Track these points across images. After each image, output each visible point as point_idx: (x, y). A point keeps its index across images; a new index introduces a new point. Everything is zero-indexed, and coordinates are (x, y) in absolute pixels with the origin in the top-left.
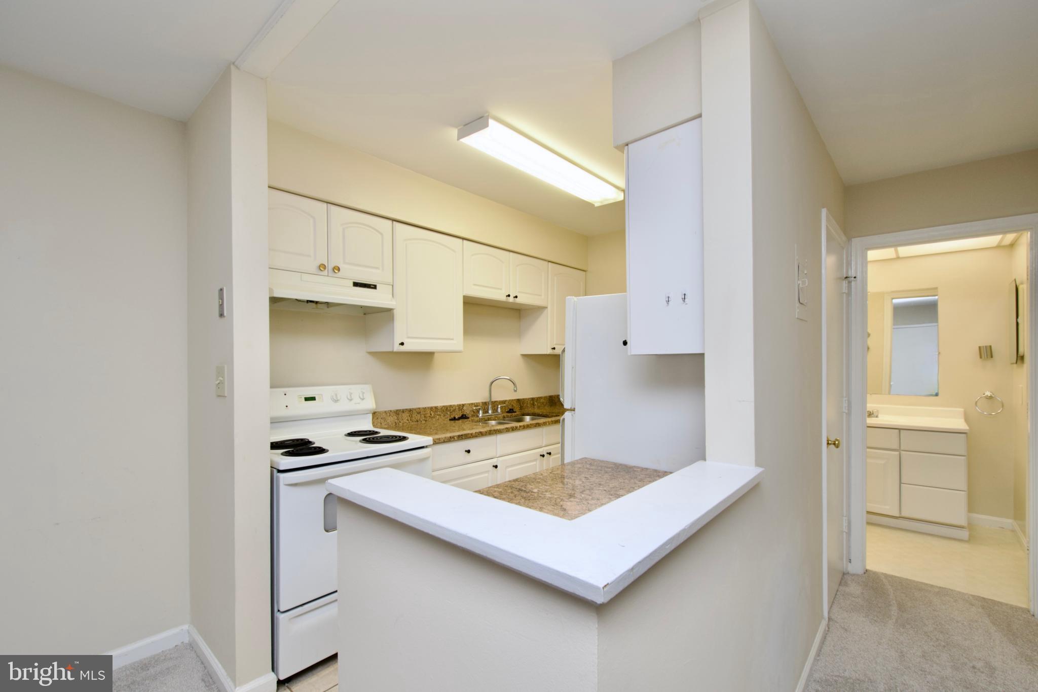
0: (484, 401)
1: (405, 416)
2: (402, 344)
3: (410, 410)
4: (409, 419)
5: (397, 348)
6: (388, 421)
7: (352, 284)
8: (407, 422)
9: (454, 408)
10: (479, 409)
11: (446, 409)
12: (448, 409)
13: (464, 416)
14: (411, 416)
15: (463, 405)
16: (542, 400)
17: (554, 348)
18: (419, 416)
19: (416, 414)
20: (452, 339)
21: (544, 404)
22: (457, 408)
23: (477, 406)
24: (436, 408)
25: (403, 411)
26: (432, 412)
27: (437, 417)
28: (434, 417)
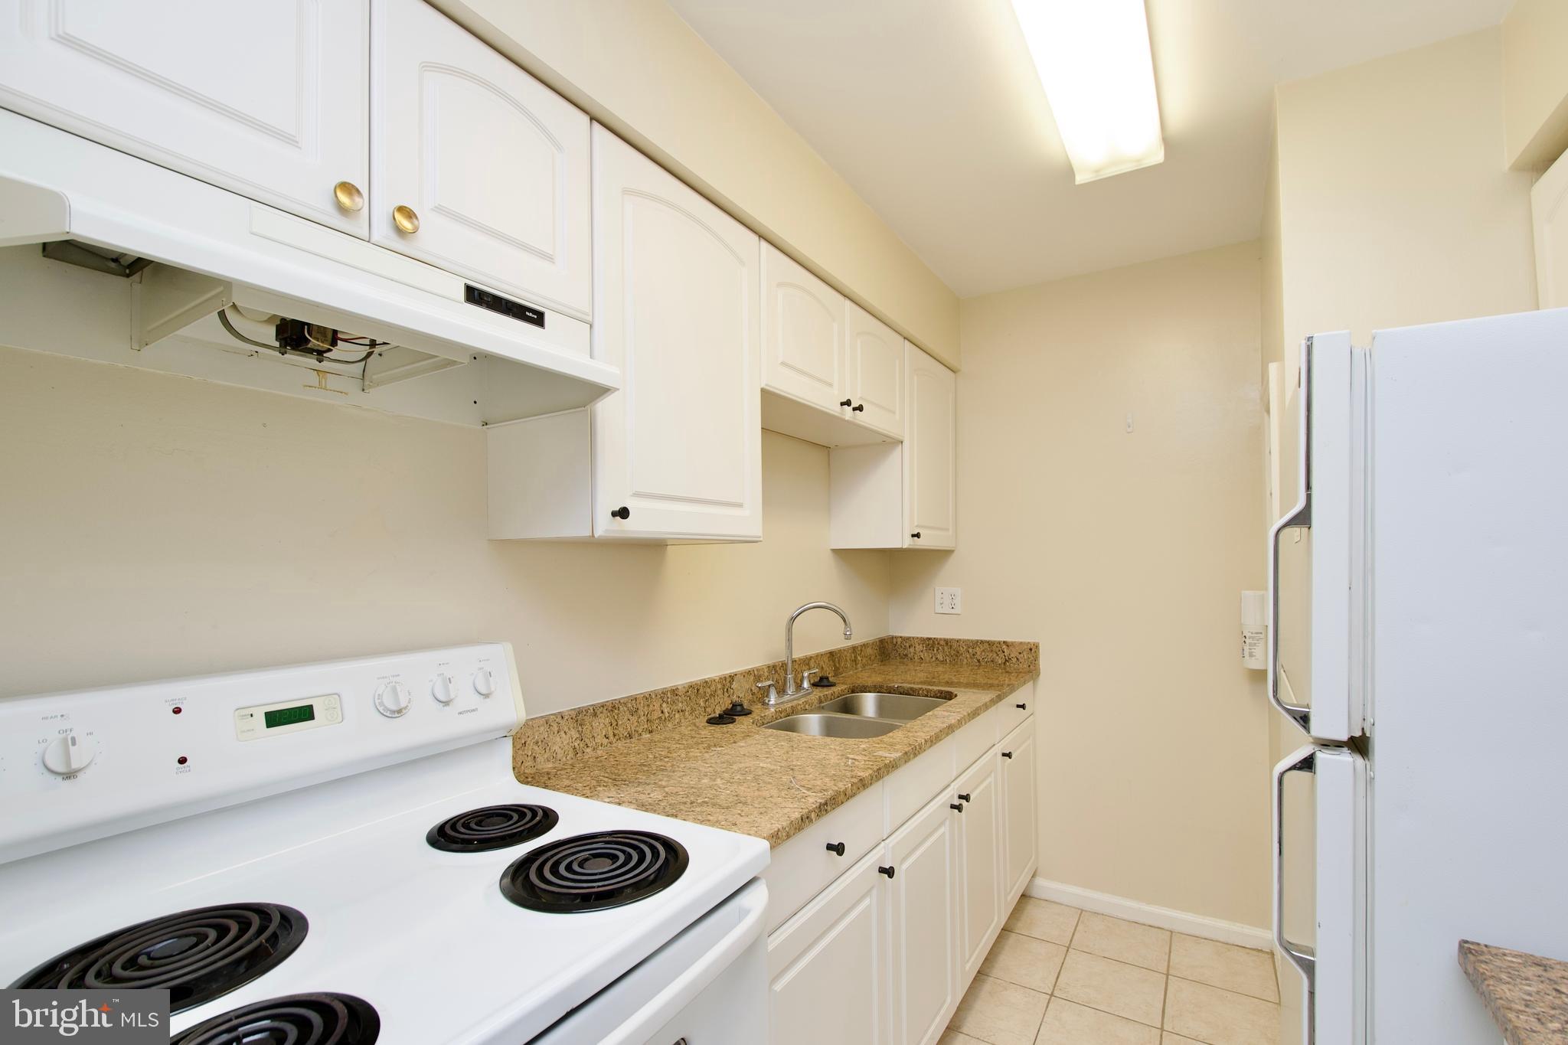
0: (770, 662)
1: (600, 726)
2: (623, 513)
3: (613, 707)
4: (611, 735)
5: (605, 526)
6: (556, 748)
7: (461, 294)
8: (605, 741)
9: (713, 688)
10: (769, 686)
11: (696, 690)
12: (701, 691)
13: (739, 708)
14: (614, 725)
15: (732, 677)
16: (869, 651)
17: (918, 535)
18: (634, 719)
19: (628, 715)
20: (740, 505)
21: (873, 658)
22: (719, 686)
23: (758, 678)
24: (674, 691)
25: (594, 711)
26: (664, 705)
27: (677, 716)
28: (670, 718)
